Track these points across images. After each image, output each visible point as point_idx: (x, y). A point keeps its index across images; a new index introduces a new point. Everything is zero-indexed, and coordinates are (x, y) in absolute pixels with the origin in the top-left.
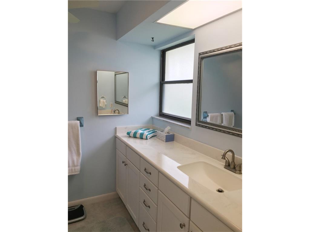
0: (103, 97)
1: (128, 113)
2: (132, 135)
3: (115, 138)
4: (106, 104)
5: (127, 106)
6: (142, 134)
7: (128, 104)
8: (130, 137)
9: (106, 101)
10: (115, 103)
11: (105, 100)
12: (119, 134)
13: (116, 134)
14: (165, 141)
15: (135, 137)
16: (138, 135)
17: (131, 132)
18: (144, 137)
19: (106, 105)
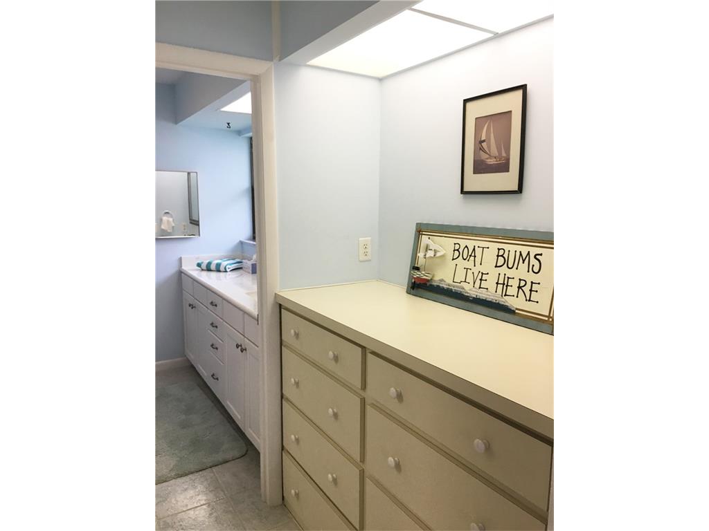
0: (167, 213)
1: (199, 235)
2: (204, 266)
3: (181, 274)
4: (173, 225)
5: (198, 225)
6: (218, 265)
7: (198, 221)
8: (203, 270)
9: (173, 220)
10: (191, 223)
11: (172, 217)
12: (185, 268)
13: (181, 267)
14: (251, 272)
15: (209, 269)
16: (213, 267)
17: (202, 263)
18: (222, 268)
19: (173, 227)
